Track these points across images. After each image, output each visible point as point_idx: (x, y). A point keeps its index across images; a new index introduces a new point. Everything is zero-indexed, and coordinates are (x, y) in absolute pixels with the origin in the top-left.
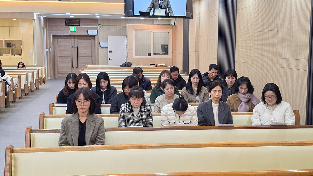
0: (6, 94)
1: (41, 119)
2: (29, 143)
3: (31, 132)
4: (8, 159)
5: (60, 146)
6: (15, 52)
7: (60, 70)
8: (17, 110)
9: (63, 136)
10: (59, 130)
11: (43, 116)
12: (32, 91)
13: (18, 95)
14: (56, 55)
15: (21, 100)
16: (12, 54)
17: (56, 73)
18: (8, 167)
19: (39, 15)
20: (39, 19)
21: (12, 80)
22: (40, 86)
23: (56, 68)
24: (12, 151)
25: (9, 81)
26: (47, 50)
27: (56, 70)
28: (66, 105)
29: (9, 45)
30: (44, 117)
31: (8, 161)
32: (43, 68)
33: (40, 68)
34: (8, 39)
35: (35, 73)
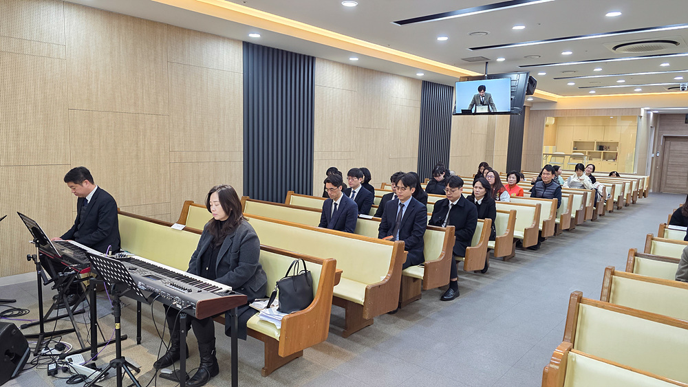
0: (596, 205)
1: (649, 242)
2: (632, 268)
3: (636, 255)
4: (607, 281)
5: (676, 280)
6: (607, 156)
7: (669, 182)
8: (605, 225)
9: (683, 268)
10: (679, 260)
11: (650, 238)
12: (626, 205)
13: (610, 208)
14: (665, 162)
15: (610, 214)
16: (604, 159)
17: (663, 186)
18: (606, 291)
19: (648, 110)
20: (648, 116)
21: (604, 189)
22: (639, 201)
23: (664, 178)
24: (613, 273)
25: (600, 190)
26: (653, 155)
27: (663, 182)
28: (686, 228)
29: (601, 148)
30: (652, 239)
31: (607, 285)
32: (646, 177)
33: (642, 177)
34: (600, 140)
35: (635, 183)
